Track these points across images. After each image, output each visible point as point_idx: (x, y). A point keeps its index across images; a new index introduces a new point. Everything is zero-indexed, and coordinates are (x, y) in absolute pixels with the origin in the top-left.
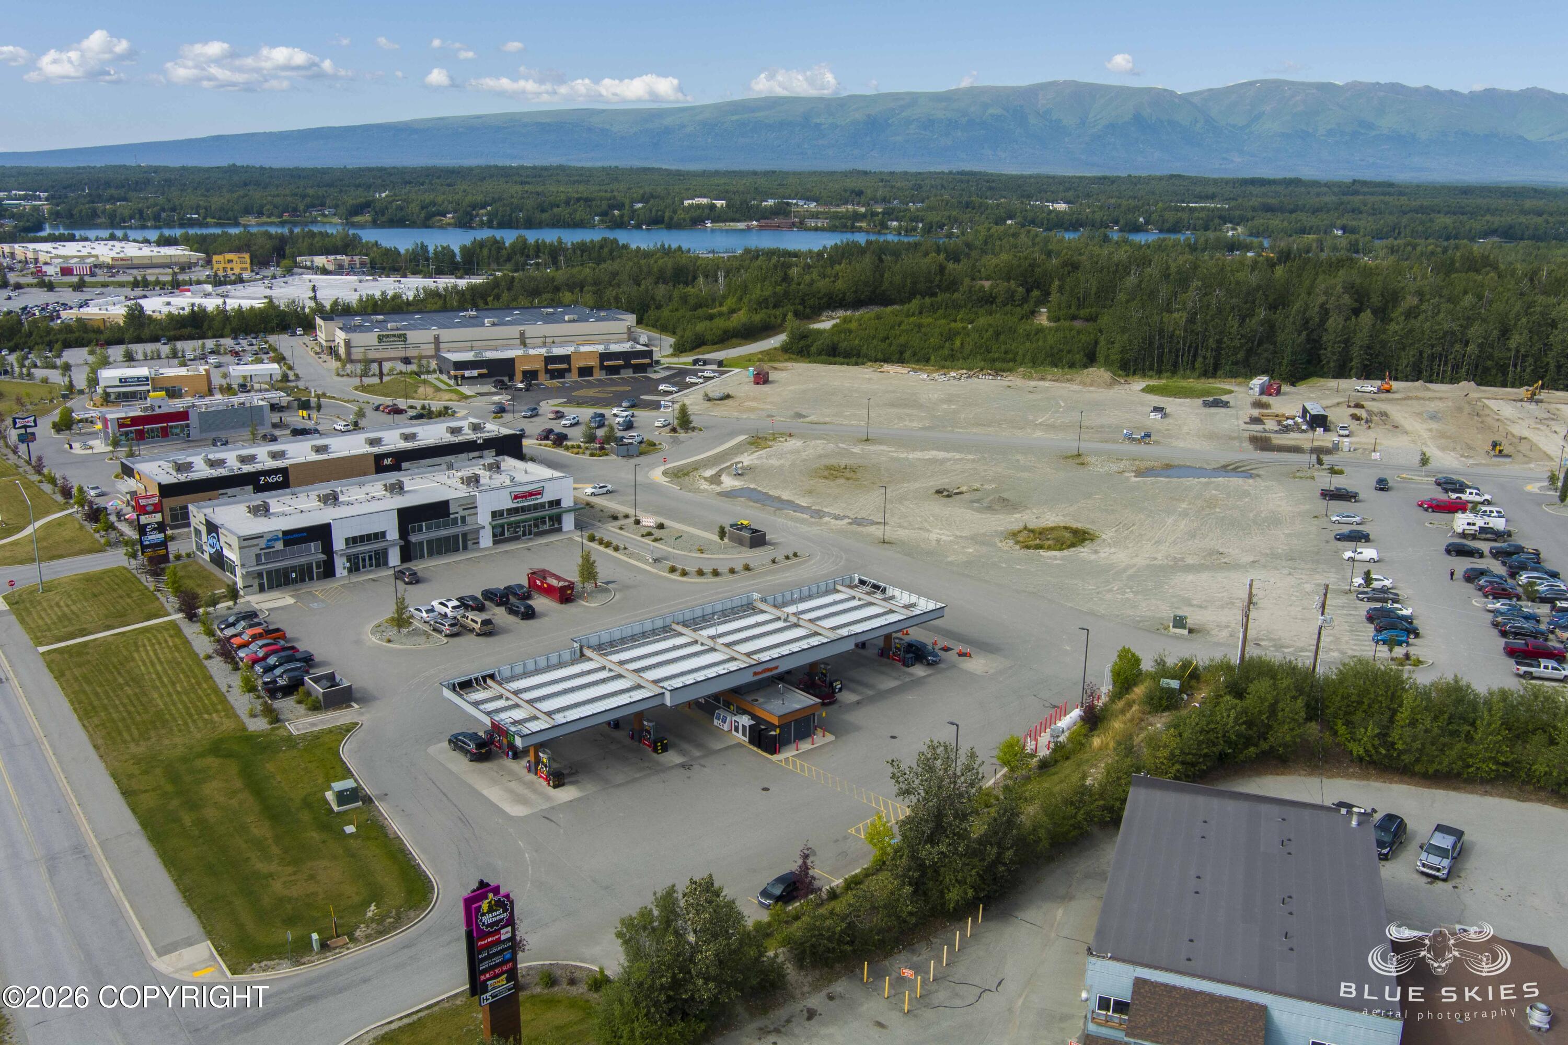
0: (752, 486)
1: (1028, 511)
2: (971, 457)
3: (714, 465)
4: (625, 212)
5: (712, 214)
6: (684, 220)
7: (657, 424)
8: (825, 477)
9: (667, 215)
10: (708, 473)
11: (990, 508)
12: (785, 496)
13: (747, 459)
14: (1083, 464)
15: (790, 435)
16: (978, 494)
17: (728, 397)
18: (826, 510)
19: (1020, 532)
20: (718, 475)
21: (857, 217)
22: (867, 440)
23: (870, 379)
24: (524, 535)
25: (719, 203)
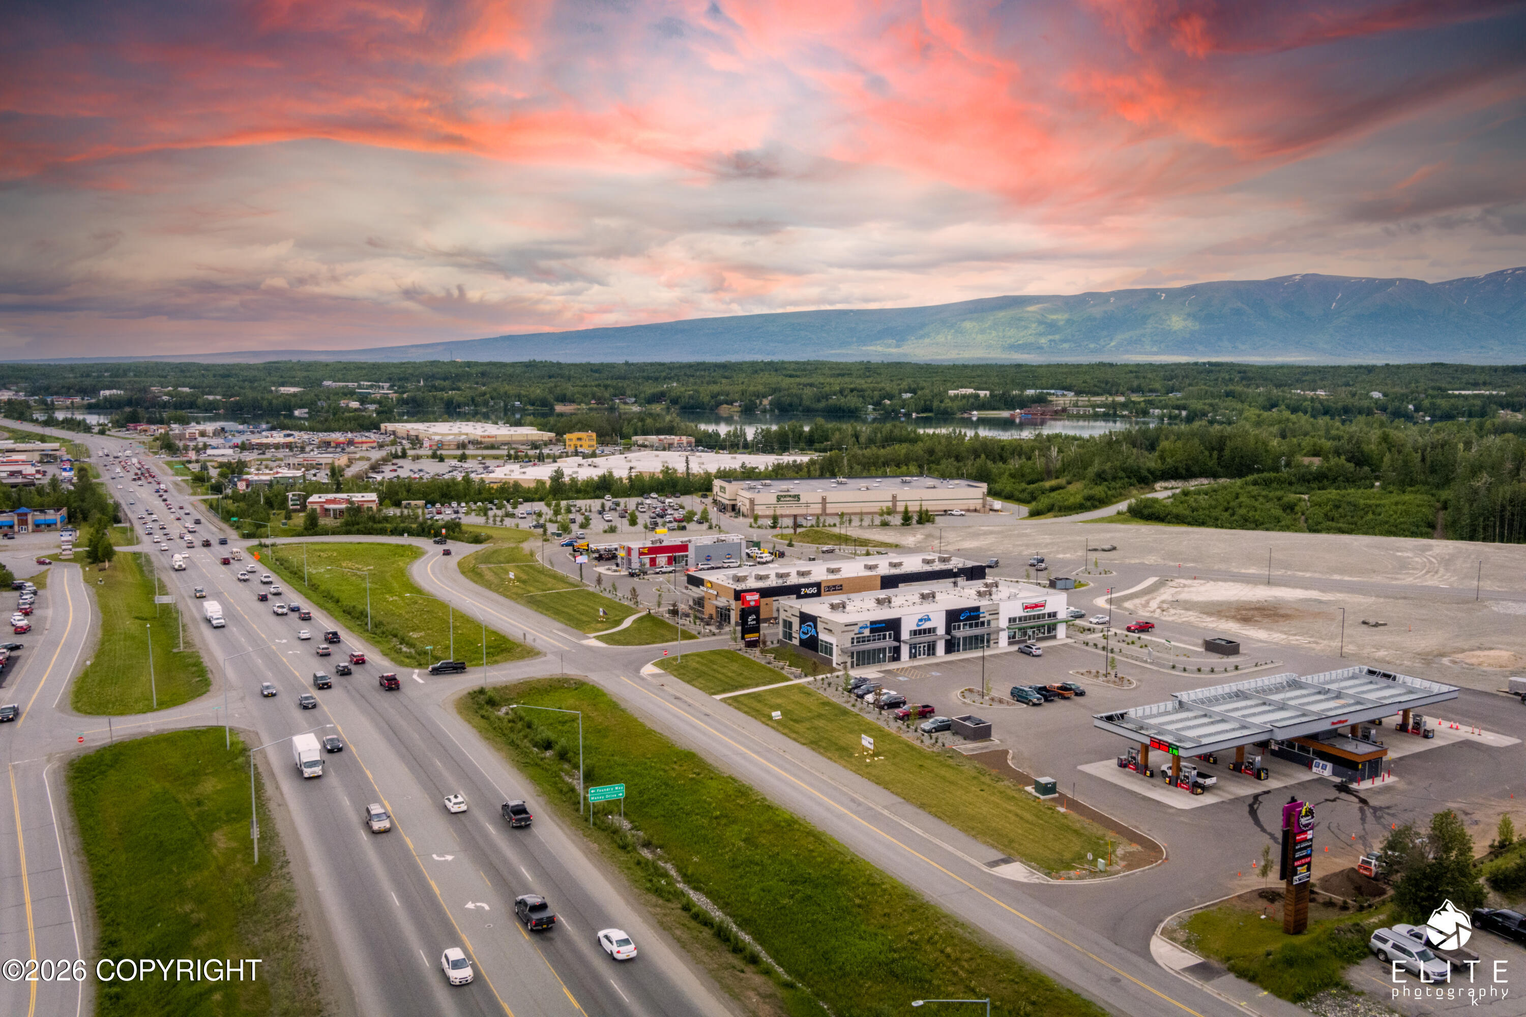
4: (896, 401)
5: (976, 403)
6: (951, 409)
9: (935, 404)
15: (1195, 578)
21: (1119, 406)
22: (1269, 583)
25: (982, 393)
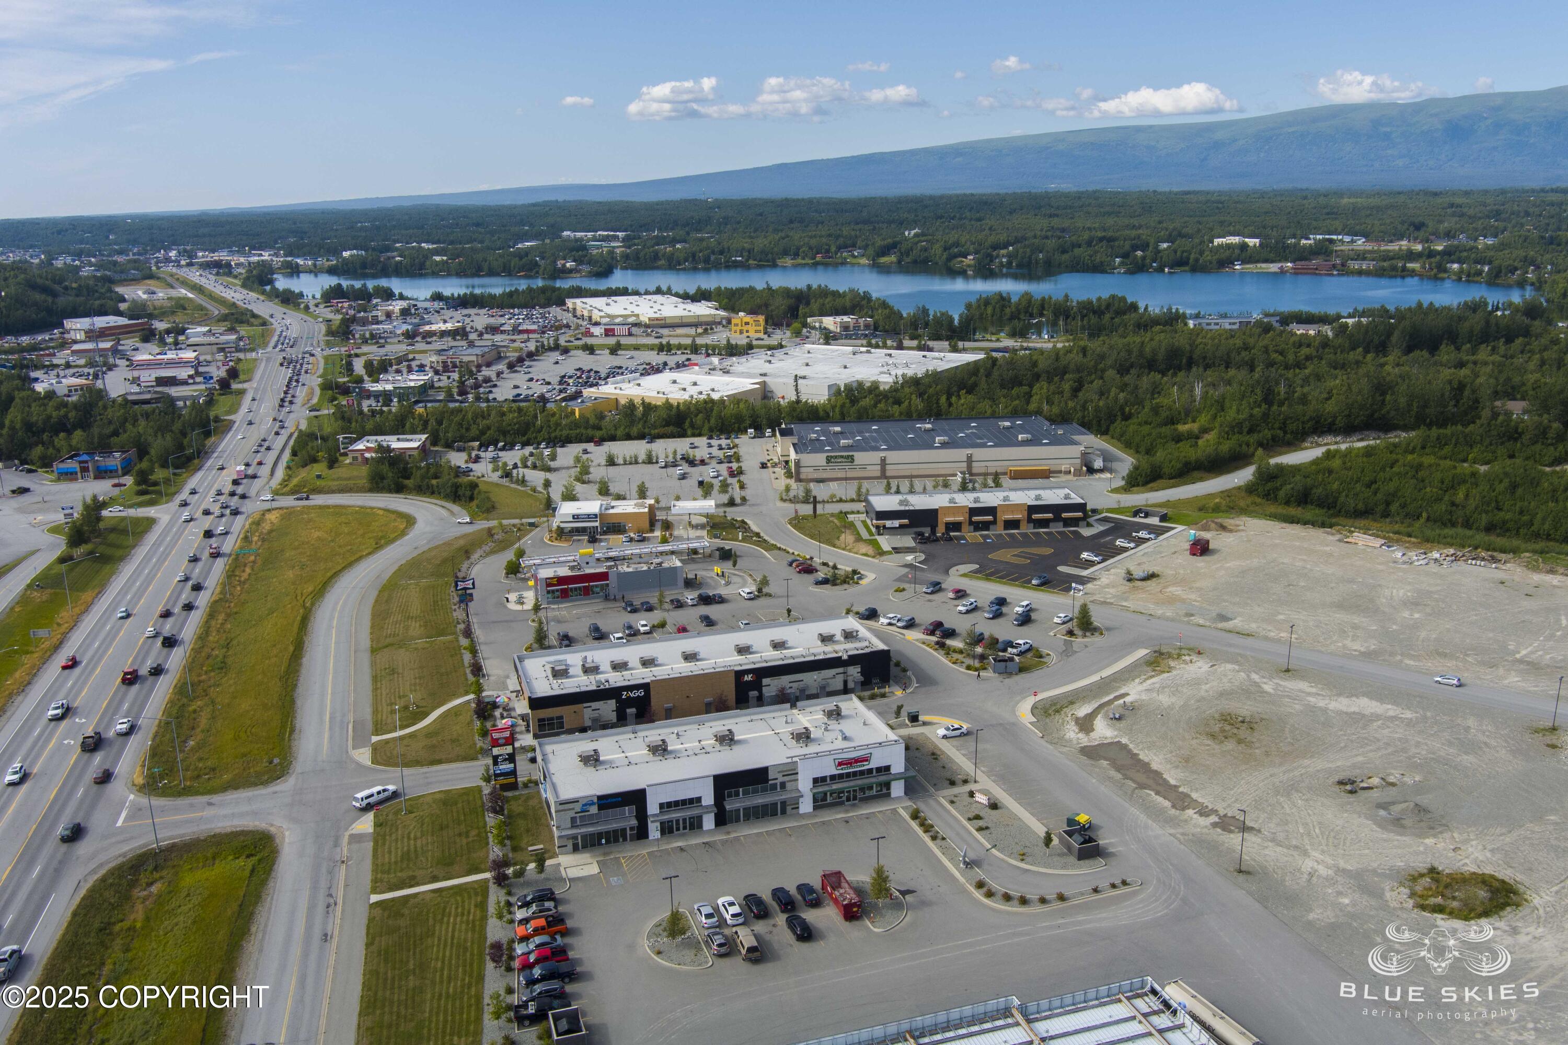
0: (1124, 740)
1: (1447, 835)
2: (1408, 715)
3: (1095, 697)
4: (1148, 253)
5: (1244, 254)
6: (1211, 263)
7: (1056, 620)
8: (1213, 736)
9: (1192, 256)
10: (1083, 710)
11: (1397, 823)
12: (1156, 761)
13: (1135, 691)
14: (1554, 746)
15: (1199, 653)
16: (1393, 791)
17: (1152, 576)
18: (1194, 795)
19: (1422, 875)
20: (1091, 717)
21: (1411, 256)
22: (1288, 670)
23: (1331, 555)
24: (848, 799)
25: (1251, 242)
